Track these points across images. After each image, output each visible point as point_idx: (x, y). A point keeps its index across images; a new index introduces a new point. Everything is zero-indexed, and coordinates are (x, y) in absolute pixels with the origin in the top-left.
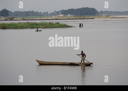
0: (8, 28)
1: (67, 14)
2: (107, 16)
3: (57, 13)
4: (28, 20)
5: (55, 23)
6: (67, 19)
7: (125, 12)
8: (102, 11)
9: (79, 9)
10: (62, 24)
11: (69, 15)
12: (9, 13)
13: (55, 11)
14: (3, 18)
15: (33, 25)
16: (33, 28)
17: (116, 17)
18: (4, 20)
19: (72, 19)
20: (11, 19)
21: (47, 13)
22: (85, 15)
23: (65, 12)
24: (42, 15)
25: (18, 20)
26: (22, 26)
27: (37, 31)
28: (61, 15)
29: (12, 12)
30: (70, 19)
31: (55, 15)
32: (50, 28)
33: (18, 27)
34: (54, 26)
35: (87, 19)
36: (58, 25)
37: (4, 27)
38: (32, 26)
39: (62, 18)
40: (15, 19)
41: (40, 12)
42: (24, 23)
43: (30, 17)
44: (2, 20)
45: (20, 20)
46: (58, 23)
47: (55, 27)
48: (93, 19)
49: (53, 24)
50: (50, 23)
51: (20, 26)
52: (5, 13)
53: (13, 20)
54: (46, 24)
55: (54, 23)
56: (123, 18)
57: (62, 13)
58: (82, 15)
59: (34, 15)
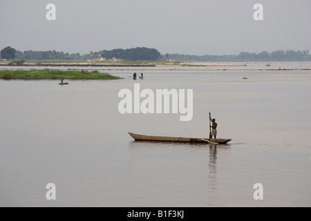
0: (14, 79)
1: (111, 57)
2: (177, 63)
3: (95, 55)
4: (47, 65)
5: (92, 72)
6: (111, 66)
7: (205, 56)
8: (167, 54)
9: (131, 49)
10: (103, 74)
11: (115, 59)
12: (16, 54)
13: (92, 52)
14: (5, 61)
15: (54, 74)
16: (54, 78)
17: (190, 64)
18: (6, 65)
19: (119, 66)
20: (19, 64)
21: (78, 54)
22: (141, 59)
23: (107, 55)
24: (69, 59)
25: (31, 65)
26: (36, 76)
27: (62, 84)
28: (102, 59)
29: (21, 52)
30: (116, 66)
31: (92, 58)
32: (82, 79)
33: (29, 76)
34: (89, 76)
35: (144, 66)
36: (96, 74)
37: (7, 76)
38: (53, 76)
39: (103, 64)
40: (25, 63)
41: (67, 54)
42: (40, 70)
43: (51, 60)
44: (4, 65)
45: (33, 65)
46: (96, 72)
47: (91, 79)
48: (154, 66)
49: (88, 73)
50: (83, 72)
51: (33, 75)
52: (9, 53)
53: (21, 65)
54: (77, 72)
55: (90, 71)
56: (201, 66)
57: (103, 56)
58: (135, 59)
59: (56, 58)
